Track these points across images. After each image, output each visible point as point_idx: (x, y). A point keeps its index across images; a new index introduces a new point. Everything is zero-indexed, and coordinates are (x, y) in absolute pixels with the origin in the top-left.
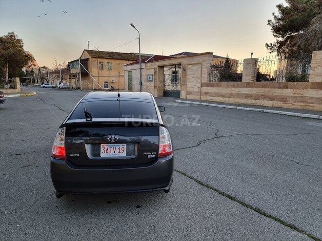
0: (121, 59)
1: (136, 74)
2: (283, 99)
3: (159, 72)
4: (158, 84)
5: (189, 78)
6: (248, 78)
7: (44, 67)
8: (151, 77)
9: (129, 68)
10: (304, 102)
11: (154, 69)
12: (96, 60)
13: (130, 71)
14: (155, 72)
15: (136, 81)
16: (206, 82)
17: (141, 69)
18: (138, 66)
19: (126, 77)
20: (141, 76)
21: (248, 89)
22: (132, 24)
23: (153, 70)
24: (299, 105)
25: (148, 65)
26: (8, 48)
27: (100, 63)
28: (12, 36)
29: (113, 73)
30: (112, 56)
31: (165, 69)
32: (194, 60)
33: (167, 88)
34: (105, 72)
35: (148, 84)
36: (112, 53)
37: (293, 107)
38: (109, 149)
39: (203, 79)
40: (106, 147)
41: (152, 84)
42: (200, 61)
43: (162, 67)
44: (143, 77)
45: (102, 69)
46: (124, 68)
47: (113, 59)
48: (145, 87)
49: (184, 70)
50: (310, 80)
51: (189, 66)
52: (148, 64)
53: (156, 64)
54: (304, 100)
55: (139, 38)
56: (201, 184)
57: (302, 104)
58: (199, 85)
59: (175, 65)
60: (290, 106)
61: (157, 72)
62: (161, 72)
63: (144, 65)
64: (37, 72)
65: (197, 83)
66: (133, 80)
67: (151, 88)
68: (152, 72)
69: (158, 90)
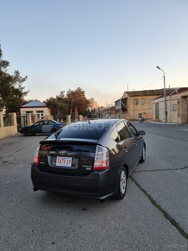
0: (153, 95)
1: (162, 106)
3: (182, 101)
4: (181, 113)
7: (102, 107)
8: (175, 107)
9: (156, 101)
11: (178, 99)
12: (132, 98)
13: (157, 104)
14: (179, 102)
15: (162, 111)
17: (166, 101)
18: (163, 99)
19: (154, 109)
20: (166, 107)
22: (158, 67)
23: (177, 101)
25: (172, 96)
26: (76, 97)
27: (135, 100)
28: (79, 89)
29: (146, 106)
30: (145, 93)
34: (139, 107)
35: (172, 113)
36: (146, 91)
38: (61, 160)
40: (60, 159)
41: (177, 113)
43: (185, 97)
45: (137, 104)
46: (152, 102)
47: (146, 96)
48: (170, 116)
53: (180, 95)
55: (164, 77)
56: (154, 203)
61: (181, 102)
62: (185, 102)
63: (168, 98)
64: (97, 110)
66: (159, 110)
67: (175, 116)
68: (176, 102)
69: (181, 117)
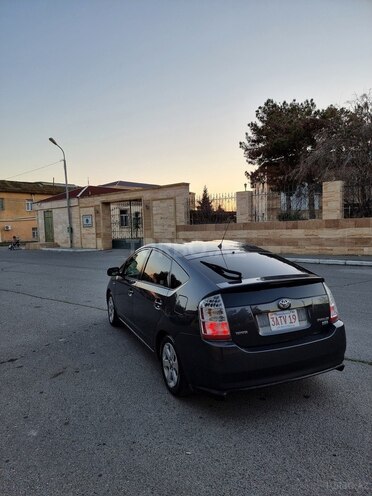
1: (60, 216)
2: (294, 243)
3: (103, 211)
4: (102, 230)
5: (156, 219)
6: (244, 217)
8: (89, 219)
9: (47, 206)
10: (320, 245)
11: (95, 206)
13: (48, 212)
14: (97, 212)
15: (60, 227)
16: (183, 224)
17: (70, 207)
18: (64, 203)
19: (41, 221)
20: (70, 218)
21: (246, 231)
22: (51, 140)
23: (92, 209)
24: (315, 249)
29: (7, 215)
31: (112, 207)
32: (161, 194)
33: (117, 235)
35: (84, 231)
37: (308, 252)
39: (178, 220)
41: (93, 230)
42: (172, 195)
43: (107, 204)
44: (73, 220)
46: (36, 207)
47: (6, 192)
48: (78, 236)
49: (148, 208)
50: (324, 218)
51: (154, 203)
52: (83, 200)
53: (98, 200)
54: (319, 242)
55: (64, 161)
57: (318, 248)
58: (173, 229)
59: (130, 201)
60: (303, 251)
62: (106, 212)
63: (74, 202)
65: (169, 226)
66: (54, 225)
67: (90, 236)
68: (91, 211)
69: (103, 239)
